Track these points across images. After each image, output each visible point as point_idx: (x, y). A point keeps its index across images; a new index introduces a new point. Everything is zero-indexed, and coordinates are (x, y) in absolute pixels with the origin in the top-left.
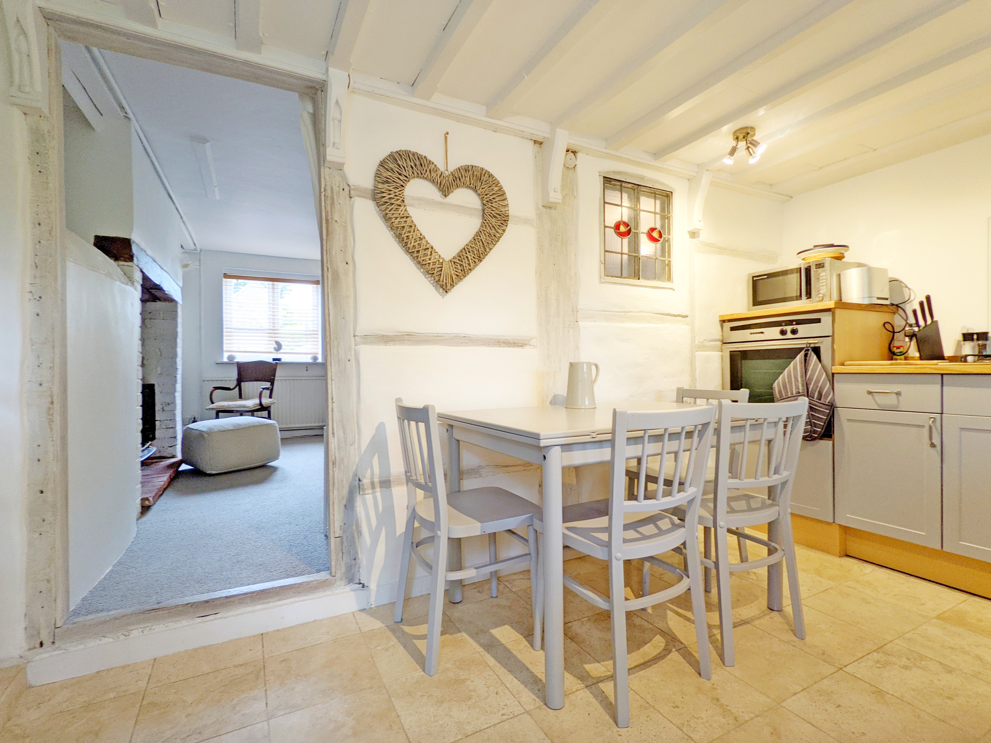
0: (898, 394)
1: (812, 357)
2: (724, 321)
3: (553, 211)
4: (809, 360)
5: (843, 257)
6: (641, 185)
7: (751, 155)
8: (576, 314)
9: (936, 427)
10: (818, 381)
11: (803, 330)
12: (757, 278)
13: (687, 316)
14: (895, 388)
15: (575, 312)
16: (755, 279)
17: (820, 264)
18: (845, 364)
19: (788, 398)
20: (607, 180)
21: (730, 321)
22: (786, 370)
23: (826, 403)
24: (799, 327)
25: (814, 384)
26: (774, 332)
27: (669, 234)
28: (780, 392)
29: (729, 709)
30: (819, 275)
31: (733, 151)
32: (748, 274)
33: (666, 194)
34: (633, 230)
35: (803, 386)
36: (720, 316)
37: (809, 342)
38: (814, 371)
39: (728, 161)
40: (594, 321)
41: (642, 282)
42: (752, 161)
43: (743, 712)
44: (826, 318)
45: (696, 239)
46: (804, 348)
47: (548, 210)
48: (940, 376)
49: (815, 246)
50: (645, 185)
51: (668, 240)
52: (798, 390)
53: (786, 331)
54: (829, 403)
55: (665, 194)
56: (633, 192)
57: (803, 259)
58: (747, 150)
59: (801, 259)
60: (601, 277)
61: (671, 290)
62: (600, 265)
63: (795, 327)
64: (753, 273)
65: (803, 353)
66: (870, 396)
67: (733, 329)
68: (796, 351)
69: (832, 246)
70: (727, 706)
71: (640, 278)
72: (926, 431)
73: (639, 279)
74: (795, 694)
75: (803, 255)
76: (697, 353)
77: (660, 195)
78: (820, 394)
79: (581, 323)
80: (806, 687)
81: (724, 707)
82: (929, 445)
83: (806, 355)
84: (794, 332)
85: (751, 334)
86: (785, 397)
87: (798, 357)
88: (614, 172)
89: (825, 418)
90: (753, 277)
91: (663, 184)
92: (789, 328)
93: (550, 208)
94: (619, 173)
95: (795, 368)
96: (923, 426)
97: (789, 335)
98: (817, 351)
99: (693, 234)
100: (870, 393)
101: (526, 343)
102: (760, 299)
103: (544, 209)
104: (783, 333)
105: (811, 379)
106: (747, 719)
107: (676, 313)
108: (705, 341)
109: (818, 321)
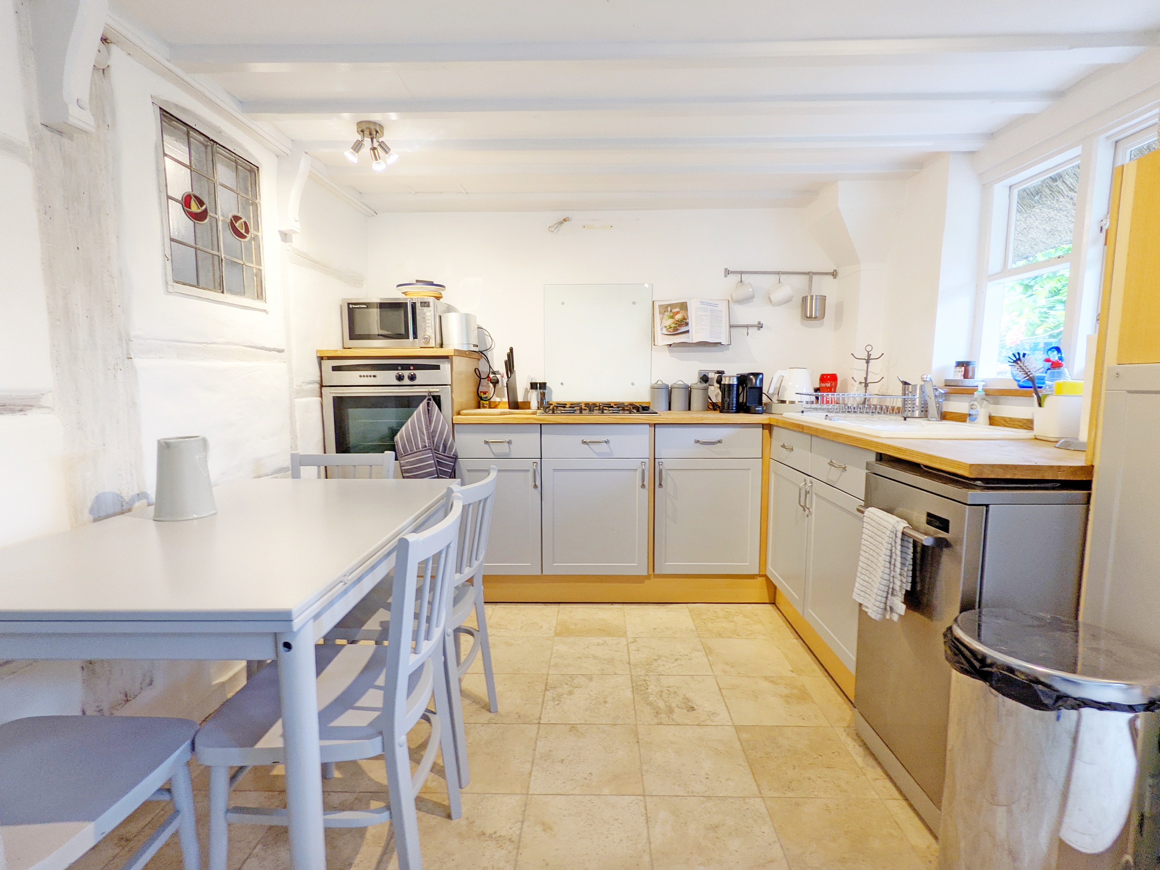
0: (510, 442)
1: (434, 408)
2: (321, 358)
3: (65, 140)
4: (432, 410)
5: (441, 297)
6: (217, 143)
7: (376, 159)
8: (127, 344)
9: (538, 471)
10: (442, 433)
11: (422, 376)
12: (353, 306)
13: (282, 351)
14: (506, 437)
15: (124, 342)
16: (351, 306)
17: (425, 303)
18: (461, 414)
19: (413, 453)
20: (166, 115)
21: (330, 358)
22: (409, 420)
23: (451, 456)
24: (418, 373)
25: (438, 437)
26: (390, 377)
27: (257, 229)
28: (404, 447)
29: (499, 835)
30: (425, 314)
31: (357, 147)
32: (343, 299)
33: (251, 167)
34: (210, 213)
35: (429, 439)
36: (317, 351)
37: (431, 390)
38: (438, 421)
39: (351, 157)
40: (160, 358)
41: (227, 297)
42: (378, 167)
43: (511, 828)
44: (445, 366)
45: (288, 244)
46: (425, 397)
47: (56, 136)
48: (539, 426)
49: (417, 281)
50: (224, 145)
51: (256, 238)
52: (424, 444)
53: (403, 376)
54: (453, 455)
55: (249, 168)
56: (204, 148)
57: (404, 293)
58: (372, 151)
59: (400, 292)
60: (167, 283)
61: (264, 313)
62: (165, 263)
63: (412, 372)
64: (349, 299)
65: (425, 401)
66: (487, 446)
67: (335, 369)
68: (419, 399)
69: (431, 284)
70: (495, 833)
71: (225, 291)
72: (530, 474)
73: (223, 292)
74: (530, 774)
75: (404, 289)
76: (296, 400)
77: (242, 167)
78: (445, 446)
79: (139, 362)
80: (531, 760)
81: (494, 836)
82: (533, 487)
83: (428, 404)
84: (412, 378)
85: (361, 376)
86: (410, 452)
87: (421, 405)
88: (177, 106)
89: (451, 471)
90: (349, 304)
91: (246, 151)
92: (406, 373)
93: (60, 133)
94: (184, 110)
95: (419, 420)
96: (528, 471)
97: (406, 381)
98: (437, 400)
99: (285, 236)
100: (486, 442)
101: (30, 403)
102: (358, 332)
103: (46, 132)
104: (400, 378)
105: (434, 431)
106: (518, 832)
107: (272, 347)
108: (304, 384)
109: (437, 367)
